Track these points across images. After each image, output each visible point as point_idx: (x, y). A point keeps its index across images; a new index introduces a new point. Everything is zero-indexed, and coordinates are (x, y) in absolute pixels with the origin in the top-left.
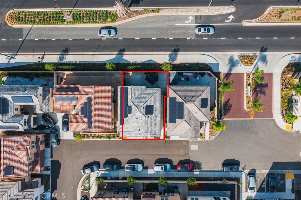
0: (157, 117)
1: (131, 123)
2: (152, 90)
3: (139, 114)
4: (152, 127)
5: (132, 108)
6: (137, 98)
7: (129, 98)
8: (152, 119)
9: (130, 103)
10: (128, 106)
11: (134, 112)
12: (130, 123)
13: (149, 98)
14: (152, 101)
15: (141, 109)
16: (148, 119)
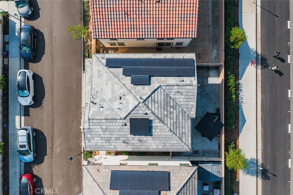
0: (125, 144)
1: (110, 85)
2: (187, 132)
3: (131, 102)
4: (102, 133)
5: (146, 87)
6: (169, 99)
7: (169, 78)
8: (121, 133)
9: (156, 81)
10: (150, 77)
11: (136, 92)
12: (110, 82)
13: (169, 126)
14: (162, 133)
15: (141, 108)
16: (120, 124)
